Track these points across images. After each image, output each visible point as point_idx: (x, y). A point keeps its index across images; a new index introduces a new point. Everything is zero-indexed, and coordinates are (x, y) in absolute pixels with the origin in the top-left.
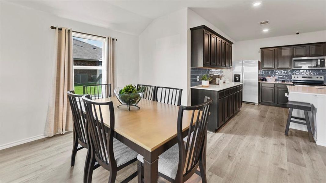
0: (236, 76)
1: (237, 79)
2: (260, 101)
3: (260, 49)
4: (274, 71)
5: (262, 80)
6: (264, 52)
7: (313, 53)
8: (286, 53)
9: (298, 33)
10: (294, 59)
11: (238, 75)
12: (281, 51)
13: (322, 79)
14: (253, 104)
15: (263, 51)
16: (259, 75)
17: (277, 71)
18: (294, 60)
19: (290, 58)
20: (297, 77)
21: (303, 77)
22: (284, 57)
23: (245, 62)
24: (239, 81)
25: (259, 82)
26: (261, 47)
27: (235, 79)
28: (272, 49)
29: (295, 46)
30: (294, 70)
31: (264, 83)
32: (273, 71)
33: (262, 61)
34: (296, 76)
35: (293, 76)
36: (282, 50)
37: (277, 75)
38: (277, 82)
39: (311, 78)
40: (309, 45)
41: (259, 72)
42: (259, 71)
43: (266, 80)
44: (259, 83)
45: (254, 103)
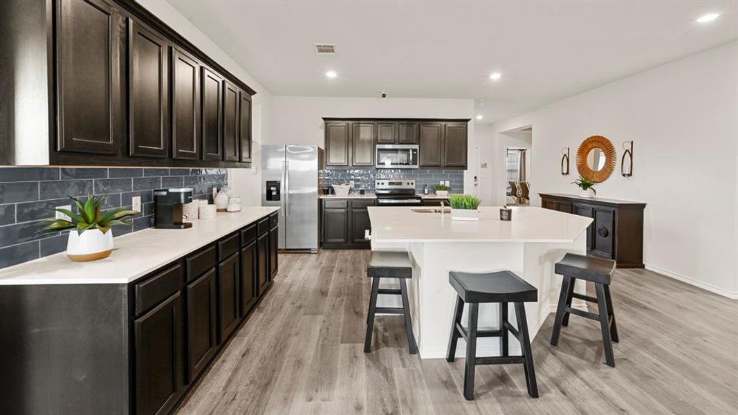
0: (269, 184)
1: (274, 193)
2: (323, 241)
3: (323, 121)
4: (348, 171)
5: (326, 192)
6: (331, 127)
7: (403, 138)
8: (366, 133)
9: (384, 96)
10: (378, 146)
11: (275, 182)
12: (359, 129)
13: (413, 187)
14: (307, 251)
15: (328, 125)
16: (319, 180)
17: (351, 172)
18: (378, 149)
19: (372, 144)
20: (383, 184)
21: (390, 183)
22: (363, 142)
23: (290, 148)
24: (278, 198)
25: (321, 198)
26: (324, 117)
27: (269, 192)
28: (344, 123)
29: (381, 122)
30: (378, 169)
31: (329, 200)
32: (346, 171)
33: (326, 149)
34: (381, 181)
35: (377, 181)
36: (361, 128)
37: (352, 180)
38: (352, 197)
39: (400, 184)
40: (398, 122)
41: (319, 174)
42: (321, 171)
43: (333, 192)
44: (320, 201)
45: (310, 249)
